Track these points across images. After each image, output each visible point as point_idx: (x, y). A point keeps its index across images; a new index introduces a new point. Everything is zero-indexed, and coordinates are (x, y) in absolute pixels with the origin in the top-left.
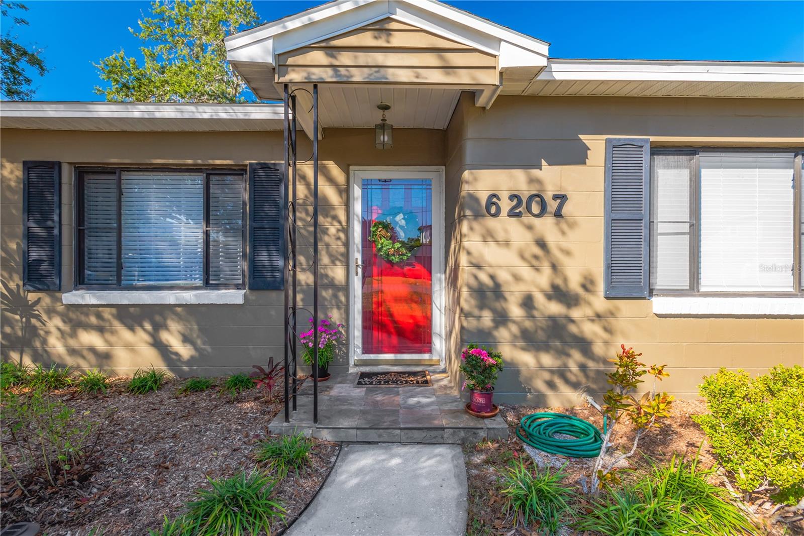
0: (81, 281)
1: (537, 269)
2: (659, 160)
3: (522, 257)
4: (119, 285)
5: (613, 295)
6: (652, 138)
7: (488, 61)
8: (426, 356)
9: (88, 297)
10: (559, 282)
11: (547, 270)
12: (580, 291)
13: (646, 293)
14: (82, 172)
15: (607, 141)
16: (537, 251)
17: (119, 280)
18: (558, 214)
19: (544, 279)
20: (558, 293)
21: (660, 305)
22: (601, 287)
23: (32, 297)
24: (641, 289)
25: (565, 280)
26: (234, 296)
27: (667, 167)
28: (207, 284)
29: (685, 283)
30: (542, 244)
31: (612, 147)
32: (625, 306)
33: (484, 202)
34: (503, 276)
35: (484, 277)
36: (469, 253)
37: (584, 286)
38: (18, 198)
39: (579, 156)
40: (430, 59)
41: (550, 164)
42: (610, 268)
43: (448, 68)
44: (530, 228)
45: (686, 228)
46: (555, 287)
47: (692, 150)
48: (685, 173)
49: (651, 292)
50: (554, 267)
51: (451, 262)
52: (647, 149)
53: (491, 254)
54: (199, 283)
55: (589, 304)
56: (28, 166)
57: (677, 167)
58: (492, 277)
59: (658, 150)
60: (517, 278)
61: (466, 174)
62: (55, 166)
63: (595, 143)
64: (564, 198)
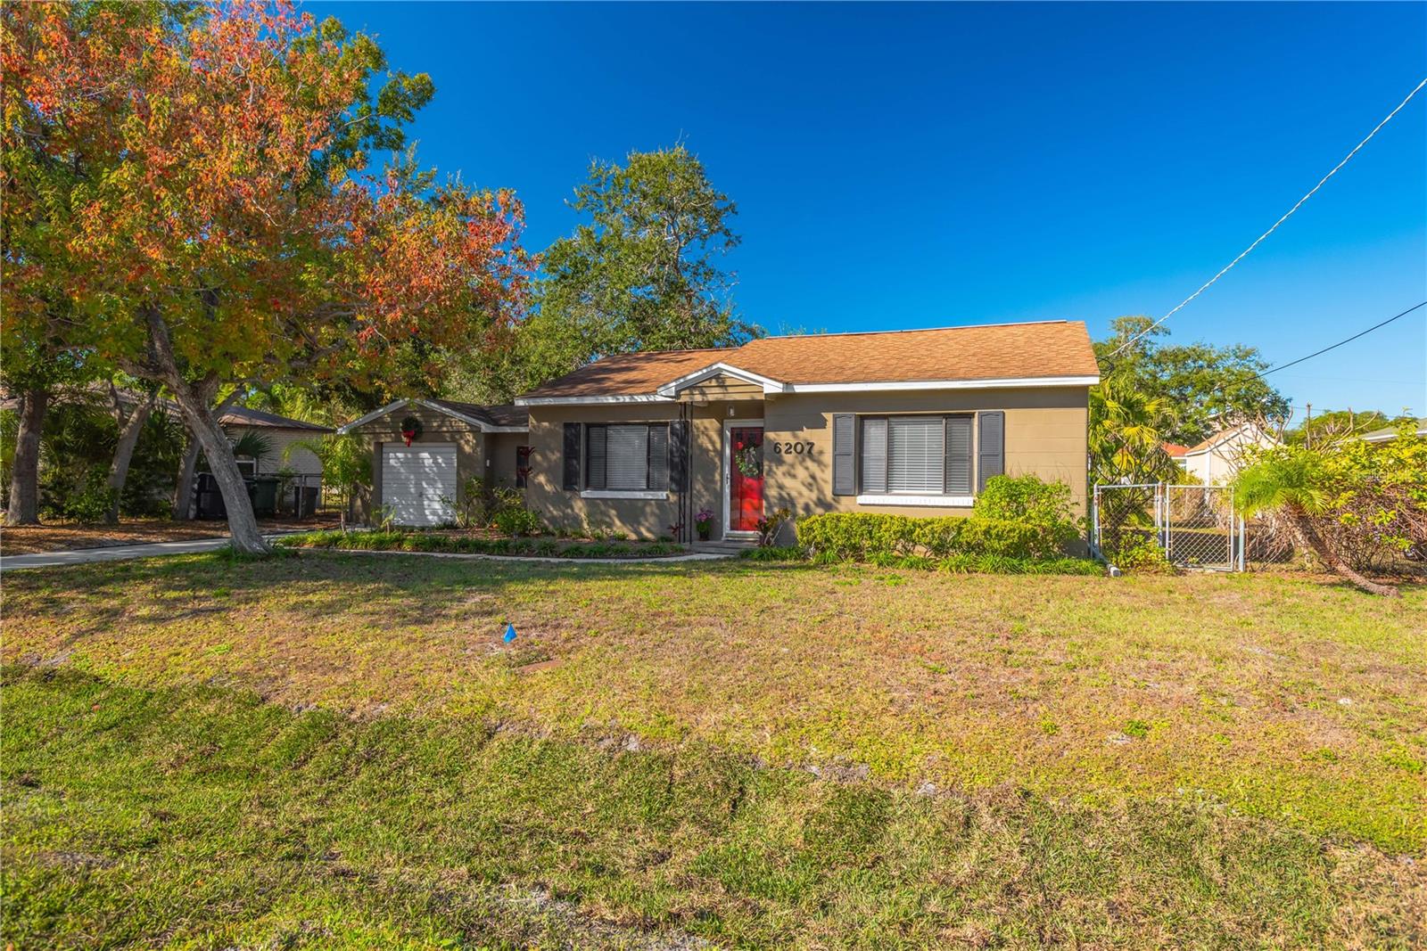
0: (587, 486)
1: (811, 490)
2: (867, 422)
3: (803, 484)
4: (604, 487)
6: (861, 413)
9: (591, 494)
10: (821, 497)
11: (816, 492)
12: (832, 502)
13: (853, 492)
14: (589, 426)
15: (835, 415)
16: (810, 480)
19: (814, 496)
22: (831, 489)
23: (567, 493)
24: (850, 490)
25: (824, 495)
26: (663, 495)
27: (872, 427)
28: (649, 488)
30: (813, 477)
31: (835, 418)
34: (794, 494)
39: (822, 424)
41: (808, 428)
44: (807, 468)
46: (819, 499)
47: (888, 417)
48: (884, 430)
49: (861, 494)
50: (818, 489)
52: (859, 418)
53: (788, 482)
55: (837, 509)
56: (566, 425)
57: (877, 427)
58: (788, 494)
59: (863, 418)
60: (800, 494)
62: (579, 424)
63: (829, 416)
64: (812, 444)
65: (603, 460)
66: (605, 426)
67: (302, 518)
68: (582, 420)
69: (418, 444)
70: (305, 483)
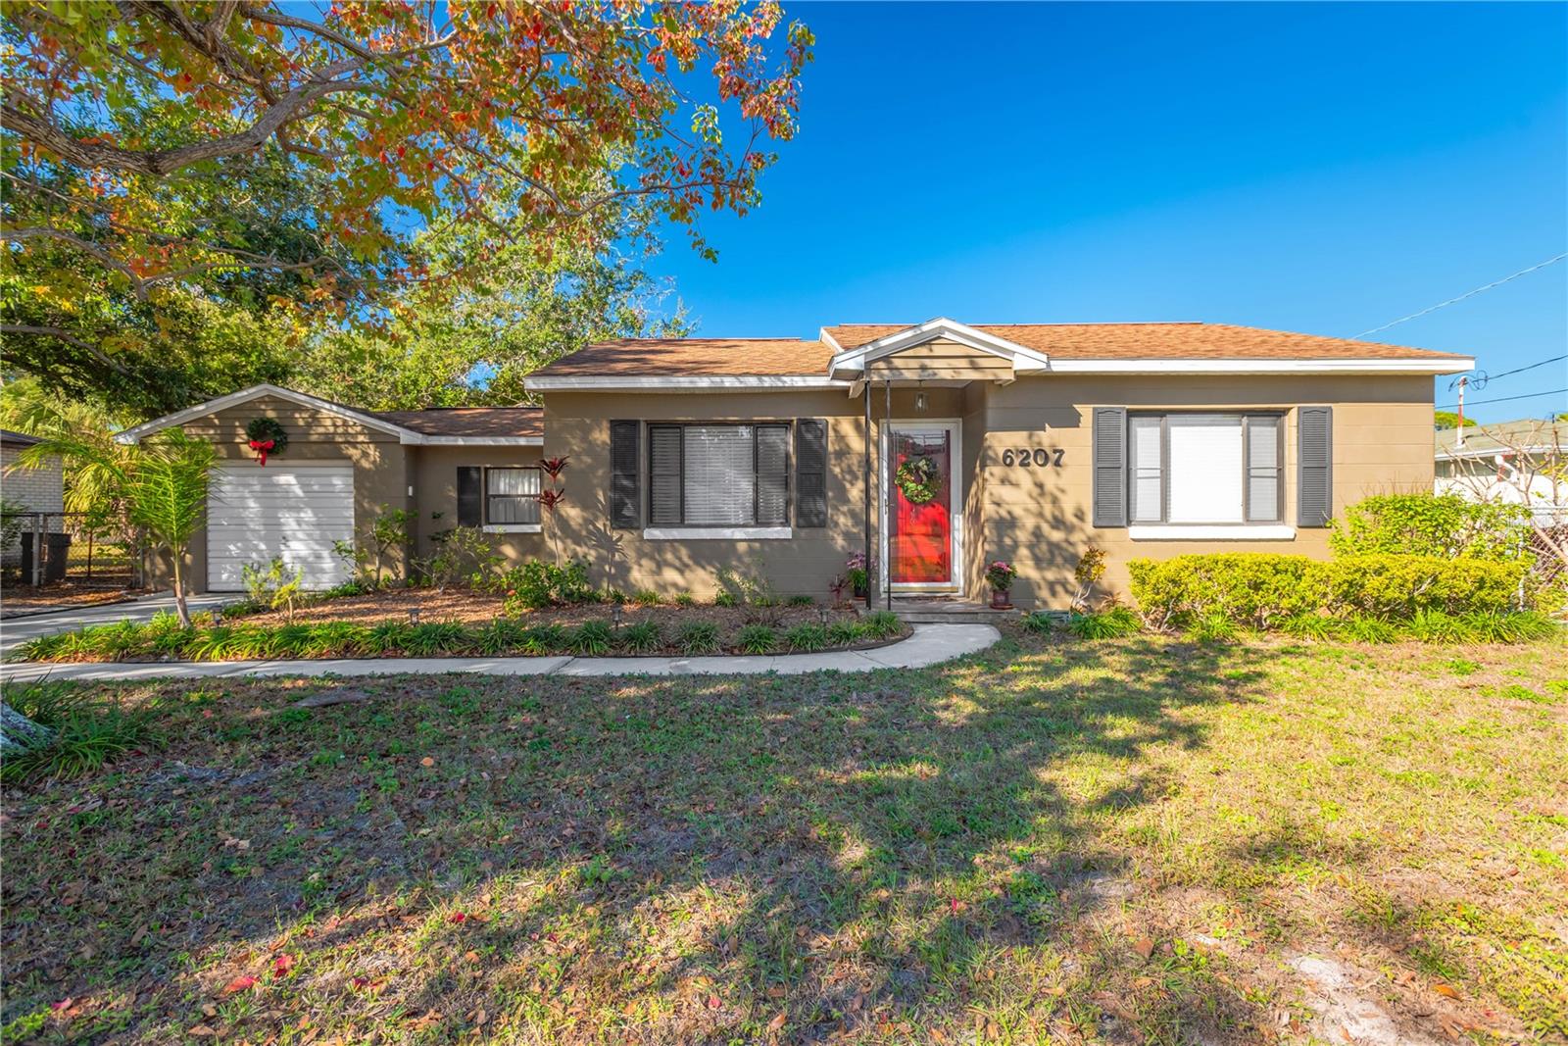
0: (652, 520)
1: (1041, 505)
2: (1135, 421)
3: (1028, 495)
4: (682, 524)
5: (1100, 524)
6: (1127, 407)
7: (1007, 364)
8: (948, 585)
9: (657, 534)
10: (1057, 513)
11: (1048, 505)
12: (1075, 520)
13: (1124, 523)
14: (652, 426)
15: (1094, 409)
17: (683, 520)
18: (1057, 463)
19: (1047, 512)
20: (1058, 523)
21: (1135, 532)
22: (1090, 517)
23: (616, 536)
24: (1119, 519)
25: (1062, 511)
26: (786, 533)
27: (1143, 426)
28: (757, 523)
29: (1157, 516)
31: (1097, 413)
32: (1109, 534)
33: (1001, 455)
34: (1018, 511)
35: (1004, 513)
36: (991, 494)
37: (1076, 516)
38: (606, 454)
39: (1074, 421)
40: (964, 363)
41: (1052, 427)
42: (1096, 503)
43: (976, 368)
44: (1032, 473)
45: (1158, 473)
46: (1056, 518)
47: (1162, 414)
48: (1157, 430)
49: (1129, 523)
50: (1053, 502)
51: (971, 502)
52: (1124, 414)
53: (1006, 493)
54: (752, 522)
55: (1082, 530)
56: (615, 425)
57: (1149, 426)
58: (1009, 513)
59: (1131, 414)
60: (1027, 512)
61: (987, 435)
62: (635, 424)
63: (1086, 411)
64: (1062, 452)
65: (678, 479)
66: (680, 426)
67: (40, 586)
68: (643, 414)
69: (278, 462)
70: (45, 527)
